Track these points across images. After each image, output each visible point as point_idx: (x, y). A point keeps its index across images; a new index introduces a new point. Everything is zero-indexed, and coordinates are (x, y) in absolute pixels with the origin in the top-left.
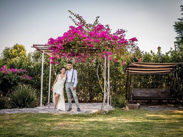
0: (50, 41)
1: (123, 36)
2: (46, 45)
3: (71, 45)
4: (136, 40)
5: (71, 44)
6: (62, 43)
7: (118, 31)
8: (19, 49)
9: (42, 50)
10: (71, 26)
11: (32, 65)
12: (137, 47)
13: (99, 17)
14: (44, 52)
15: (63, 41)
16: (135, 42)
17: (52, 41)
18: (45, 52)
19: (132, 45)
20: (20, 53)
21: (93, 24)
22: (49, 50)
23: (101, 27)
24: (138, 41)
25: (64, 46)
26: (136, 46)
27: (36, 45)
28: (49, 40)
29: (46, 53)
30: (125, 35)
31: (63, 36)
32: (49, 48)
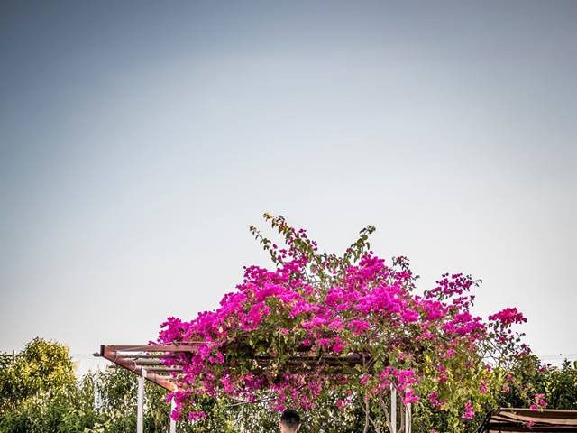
0: (166, 328)
1: (465, 301)
2: (150, 347)
3: (251, 343)
4: (520, 318)
5: (253, 339)
6: (214, 335)
7: (445, 283)
8: (44, 358)
9: (139, 367)
10: (253, 267)
11: (97, 425)
12: (523, 346)
13: (372, 230)
14: (144, 373)
15: (221, 330)
16: (515, 327)
17: (174, 329)
18: (150, 372)
19: (503, 339)
20: (52, 376)
21: (340, 255)
22: (166, 364)
23: (373, 266)
24: (525, 320)
25: (223, 349)
26: (520, 344)
27: (114, 348)
28: (165, 324)
29: (153, 376)
30: (472, 297)
31: (219, 307)
32: (165, 357)
